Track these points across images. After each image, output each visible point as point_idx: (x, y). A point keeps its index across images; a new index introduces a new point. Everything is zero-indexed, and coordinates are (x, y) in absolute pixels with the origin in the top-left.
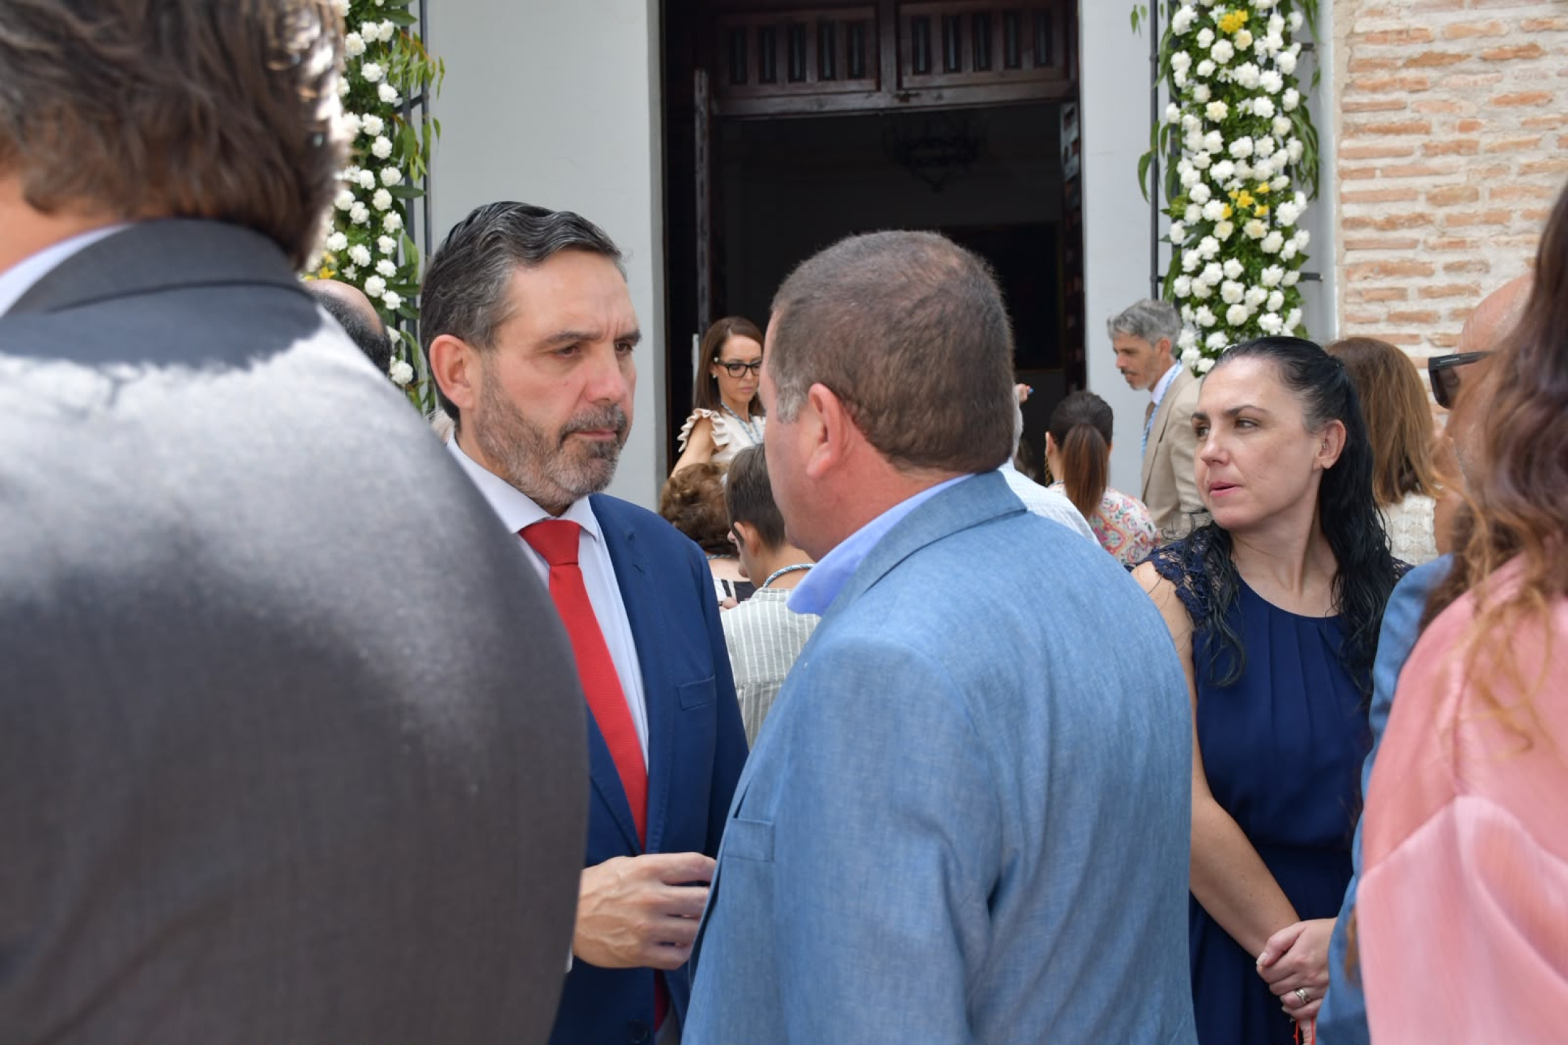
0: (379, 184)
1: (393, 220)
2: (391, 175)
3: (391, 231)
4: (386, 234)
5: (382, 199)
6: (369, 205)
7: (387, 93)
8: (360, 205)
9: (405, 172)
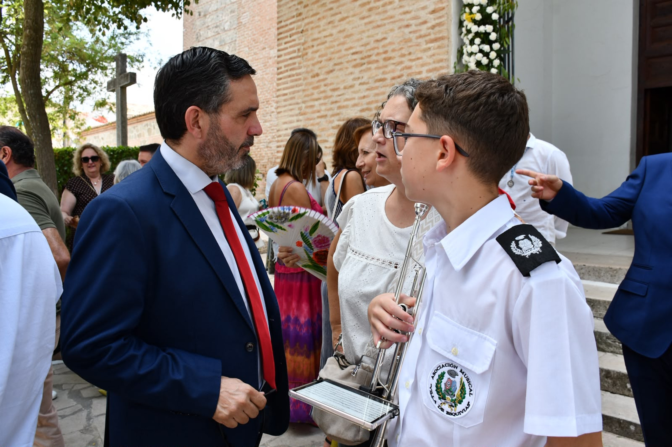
0: (492, 49)
1: (497, 62)
2: (496, 46)
3: (496, 66)
4: (494, 67)
5: (493, 55)
6: (488, 58)
7: (495, 17)
8: (485, 58)
9: (502, 45)
